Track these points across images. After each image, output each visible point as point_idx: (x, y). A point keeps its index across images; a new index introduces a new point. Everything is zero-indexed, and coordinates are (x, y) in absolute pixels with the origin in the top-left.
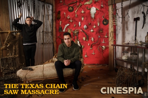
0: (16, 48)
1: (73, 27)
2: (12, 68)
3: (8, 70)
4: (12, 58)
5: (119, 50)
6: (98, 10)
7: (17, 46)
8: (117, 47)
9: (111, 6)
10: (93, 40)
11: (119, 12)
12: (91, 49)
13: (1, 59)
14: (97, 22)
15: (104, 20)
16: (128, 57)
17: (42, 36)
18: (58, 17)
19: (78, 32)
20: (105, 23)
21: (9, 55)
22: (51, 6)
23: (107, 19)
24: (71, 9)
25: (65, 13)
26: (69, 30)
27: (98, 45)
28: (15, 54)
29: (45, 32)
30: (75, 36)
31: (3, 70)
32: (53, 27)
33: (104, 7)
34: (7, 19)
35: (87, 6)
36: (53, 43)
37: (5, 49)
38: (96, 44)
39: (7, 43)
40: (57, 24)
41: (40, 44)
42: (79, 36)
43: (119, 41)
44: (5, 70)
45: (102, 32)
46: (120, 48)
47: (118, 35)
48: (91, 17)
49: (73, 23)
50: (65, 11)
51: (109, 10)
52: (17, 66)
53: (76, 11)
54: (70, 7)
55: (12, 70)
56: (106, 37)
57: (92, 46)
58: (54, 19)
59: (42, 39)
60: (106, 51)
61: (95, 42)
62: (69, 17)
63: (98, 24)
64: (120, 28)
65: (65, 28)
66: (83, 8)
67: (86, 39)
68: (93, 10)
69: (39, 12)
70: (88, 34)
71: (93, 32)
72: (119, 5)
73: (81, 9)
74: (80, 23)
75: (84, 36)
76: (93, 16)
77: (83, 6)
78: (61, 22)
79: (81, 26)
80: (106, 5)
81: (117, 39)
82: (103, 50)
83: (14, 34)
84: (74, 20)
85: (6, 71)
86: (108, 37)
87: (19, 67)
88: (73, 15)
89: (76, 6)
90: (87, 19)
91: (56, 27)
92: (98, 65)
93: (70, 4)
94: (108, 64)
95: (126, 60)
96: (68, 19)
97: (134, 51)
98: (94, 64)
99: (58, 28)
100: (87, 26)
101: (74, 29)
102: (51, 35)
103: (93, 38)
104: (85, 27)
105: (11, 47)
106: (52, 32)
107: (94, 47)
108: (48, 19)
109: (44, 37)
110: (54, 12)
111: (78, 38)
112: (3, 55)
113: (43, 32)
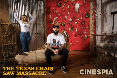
0: (14, 37)
1: (61, 20)
2: (11, 53)
3: (8, 55)
4: (12, 45)
5: (98, 38)
6: (81, 6)
7: (15, 36)
8: (97, 36)
9: (92, 2)
10: (77, 30)
11: (99, 8)
12: (75, 38)
13: (3, 46)
14: (80, 16)
15: (86, 14)
16: (105, 45)
17: (35, 27)
18: (48, 11)
19: (65, 24)
20: (87, 16)
21: (9, 42)
22: (43, 3)
23: (89, 13)
24: (59, 5)
25: (54, 8)
26: (57, 23)
27: (81, 34)
28: (14, 42)
29: (38, 24)
30: (62, 27)
31: (4, 54)
32: (44, 20)
33: (86, 3)
34: (7, 14)
35: (72, 2)
36: (44, 33)
37: (6, 38)
38: (79, 34)
39: (7, 33)
40: (48, 17)
41: (34, 33)
42: (66, 27)
43: (99, 32)
44: (6, 54)
45: (84, 24)
46: (99, 37)
47: (97, 26)
48: (75, 11)
49: (61, 16)
50: (54, 6)
51: (91, 5)
52: (16, 52)
53: (63, 6)
54: (58, 3)
55: (12, 55)
56: (88, 28)
57: (76, 36)
58: (45, 13)
59: (35, 29)
60: (88, 39)
61: (78, 32)
62: (57, 11)
63: (81, 18)
64: (99, 21)
65: (54, 20)
66: (68, 4)
67: (71, 30)
68: (77, 6)
69: (33, 7)
70: (73, 25)
71: (77, 24)
72: (99, 2)
73: (67, 5)
74: (66, 16)
75: (69, 27)
76: (77, 11)
77: (69, 2)
78: (51, 15)
79: (67, 19)
80: (88, 1)
81: (97, 29)
82: (85, 39)
83: (13, 25)
84: (62, 14)
85: (7, 56)
86: (89, 28)
87: (17, 52)
88: (60, 10)
89: (63, 2)
90: (72, 13)
91: (47, 20)
92: (81, 51)
93: (59, 1)
94: (89, 51)
95: (104, 47)
96: (56, 13)
97: (110, 40)
98: (77, 50)
99: (48, 21)
100: (72, 19)
101: (61, 21)
102: (42, 27)
103: (77, 29)
104: (70, 19)
105: (10, 36)
106: (44, 24)
107: (78, 36)
108: (41, 13)
109: (37, 28)
110: (45, 8)
111: (65, 29)
112: (4, 43)
113: (36, 24)
